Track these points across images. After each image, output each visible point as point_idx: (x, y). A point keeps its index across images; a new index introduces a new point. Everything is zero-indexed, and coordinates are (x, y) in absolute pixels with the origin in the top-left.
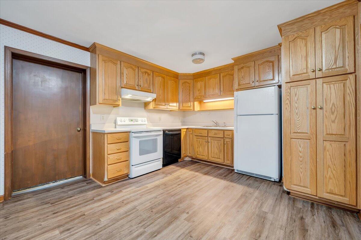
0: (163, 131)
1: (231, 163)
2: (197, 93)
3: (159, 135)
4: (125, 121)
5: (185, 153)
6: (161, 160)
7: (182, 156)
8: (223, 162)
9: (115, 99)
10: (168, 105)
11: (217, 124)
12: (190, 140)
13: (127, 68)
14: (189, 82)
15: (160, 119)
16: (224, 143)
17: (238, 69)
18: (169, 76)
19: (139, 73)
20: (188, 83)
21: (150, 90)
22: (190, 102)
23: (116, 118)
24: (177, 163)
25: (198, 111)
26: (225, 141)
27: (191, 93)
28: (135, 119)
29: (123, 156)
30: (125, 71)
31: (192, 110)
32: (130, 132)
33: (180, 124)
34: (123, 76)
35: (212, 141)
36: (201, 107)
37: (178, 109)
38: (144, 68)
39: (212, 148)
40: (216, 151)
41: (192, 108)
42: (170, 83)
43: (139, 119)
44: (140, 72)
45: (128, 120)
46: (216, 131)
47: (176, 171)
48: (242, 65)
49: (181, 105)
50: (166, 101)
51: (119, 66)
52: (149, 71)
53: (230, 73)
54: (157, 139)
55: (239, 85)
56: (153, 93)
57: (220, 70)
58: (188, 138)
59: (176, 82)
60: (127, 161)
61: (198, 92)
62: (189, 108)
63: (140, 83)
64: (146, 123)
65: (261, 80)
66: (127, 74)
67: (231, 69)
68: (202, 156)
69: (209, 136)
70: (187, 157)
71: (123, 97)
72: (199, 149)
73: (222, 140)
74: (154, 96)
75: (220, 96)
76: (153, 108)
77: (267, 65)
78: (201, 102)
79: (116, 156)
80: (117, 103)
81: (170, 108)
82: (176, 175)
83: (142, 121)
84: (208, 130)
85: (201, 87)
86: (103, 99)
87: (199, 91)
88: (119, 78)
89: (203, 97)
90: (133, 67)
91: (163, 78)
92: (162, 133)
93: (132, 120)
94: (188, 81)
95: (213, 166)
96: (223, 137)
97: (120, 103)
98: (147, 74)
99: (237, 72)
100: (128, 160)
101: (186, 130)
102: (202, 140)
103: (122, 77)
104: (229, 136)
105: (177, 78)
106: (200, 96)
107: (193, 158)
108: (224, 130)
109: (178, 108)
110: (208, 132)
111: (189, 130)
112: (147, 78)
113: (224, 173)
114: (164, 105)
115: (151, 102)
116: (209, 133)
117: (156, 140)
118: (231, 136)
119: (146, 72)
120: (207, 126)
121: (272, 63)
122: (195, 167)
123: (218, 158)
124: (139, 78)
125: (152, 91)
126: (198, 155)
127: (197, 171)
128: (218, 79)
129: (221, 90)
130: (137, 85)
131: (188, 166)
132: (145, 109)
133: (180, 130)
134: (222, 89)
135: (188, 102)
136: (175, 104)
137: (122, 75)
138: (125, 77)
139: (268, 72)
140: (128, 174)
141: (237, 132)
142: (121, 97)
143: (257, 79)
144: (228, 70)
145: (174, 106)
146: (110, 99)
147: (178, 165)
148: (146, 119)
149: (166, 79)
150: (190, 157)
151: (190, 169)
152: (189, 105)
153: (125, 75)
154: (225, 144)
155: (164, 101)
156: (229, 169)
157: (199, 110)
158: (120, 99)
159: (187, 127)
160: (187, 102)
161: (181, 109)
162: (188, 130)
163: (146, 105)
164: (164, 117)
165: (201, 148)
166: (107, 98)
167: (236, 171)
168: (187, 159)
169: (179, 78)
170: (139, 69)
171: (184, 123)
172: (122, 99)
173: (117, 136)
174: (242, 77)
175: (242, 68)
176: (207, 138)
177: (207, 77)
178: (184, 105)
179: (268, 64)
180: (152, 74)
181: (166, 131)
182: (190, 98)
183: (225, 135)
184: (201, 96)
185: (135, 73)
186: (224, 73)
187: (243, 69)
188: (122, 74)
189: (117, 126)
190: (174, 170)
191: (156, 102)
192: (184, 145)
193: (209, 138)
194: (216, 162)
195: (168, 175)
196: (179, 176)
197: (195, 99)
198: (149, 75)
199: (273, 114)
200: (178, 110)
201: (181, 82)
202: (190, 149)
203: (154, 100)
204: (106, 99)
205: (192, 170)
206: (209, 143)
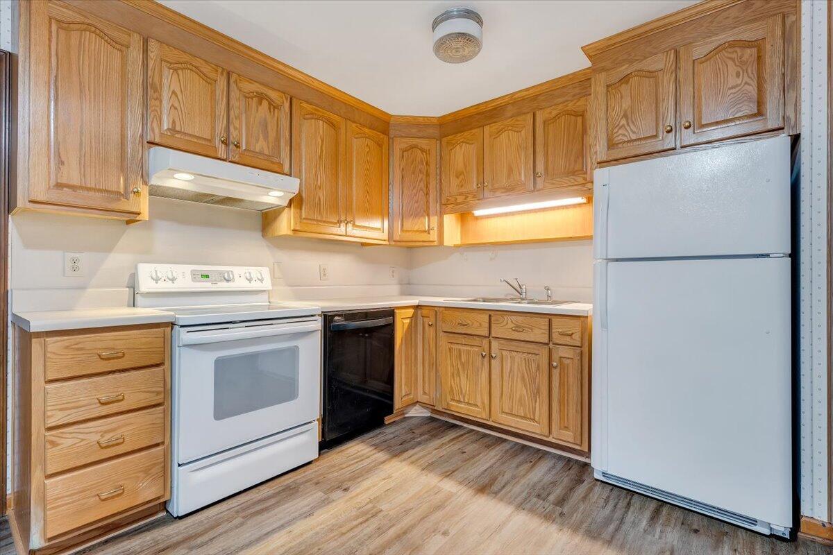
0: (325, 316)
1: (579, 442)
2: (453, 186)
3: (308, 333)
4: (173, 280)
5: (410, 394)
6: (315, 428)
7: (398, 404)
8: (547, 433)
9: (114, 188)
10: (350, 226)
11: (519, 292)
12: (426, 347)
13: (175, 70)
14: (426, 147)
15: (323, 273)
16: (550, 365)
17: (608, 86)
18: (354, 122)
19: (232, 94)
20: (422, 150)
21: (281, 165)
22: (428, 215)
23: (136, 268)
24: (378, 431)
25: (457, 247)
26: (555, 356)
27: (433, 184)
28: (220, 273)
29: (133, 429)
30: (169, 82)
31: (436, 244)
32: (172, 324)
33: (395, 289)
34: (159, 99)
35: (505, 353)
36: (464, 232)
37: (386, 238)
38: (251, 81)
39: (506, 377)
40: (521, 390)
41: (434, 236)
42: (359, 146)
43: (237, 271)
44: (235, 93)
45: (188, 276)
46: (519, 319)
47: (368, 471)
48: (624, 69)
49: (398, 225)
50: (343, 209)
51: (135, 54)
52: (273, 95)
53: (570, 106)
54: (297, 347)
55: (611, 145)
56: (290, 175)
57: (535, 98)
58: (420, 337)
59: (380, 146)
60: (157, 445)
61: (455, 182)
62: (424, 237)
63: (234, 133)
64: (267, 285)
65: (704, 122)
66: (174, 92)
67: (574, 95)
68: (466, 406)
69: (493, 334)
70: (417, 407)
71: (155, 181)
72: (457, 379)
73: (544, 352)
74: (293, 185)
75: (535, 192)
76: (290, 233)
77: (733, 60)
78: (464, 216)
79: (93, 434)
80: (124, 205)
81: (357, 232)
82: (366, 490)
83: (250, 280)
84: (491, 313)
85: (465, 166)
86: (53, 183)
87: (458, 178)
88: (135, 103)
89: (474, 196)
90: (206, 69)
91: (332, 125)
92: (318, 324)
93: (207, 276)
94: (423, 143)
95: (506, 446)
96: (547, 341)
97: (143, 205)
98: (265, 103)
99: (602, 98)
100: (163, 443)
101: (411, 311)
102: (469, 348)
103: (153, 102)
104: (568, 339)
105: (385, 132)
106: (461, 194)
107: (434, 411)
108: (550, 317)
109: (385, 236)
110: (490, 319)
111: (425, 312)
112: (265, 120)
113: (554, 483)
114: (335, 224)
115: (284, 208)
116: (493, 326)
117: (294, 352)
118: (577, 337)
119: (261, 97)
120: (485, 300)
121: (754, 50)
122: (443, 452)
123: (525, 418)
124: (232, 113)
125: (286, 170)
126: (453, 400)
127: (448, 474)
128: (526, 133)
129: (537, 170)
130: (223, 142)
131: (419, 443)
132: (263, 236)
133: (390, 313)
134: (540, 168)
135: (422, 216)
136: (376, 223)
137: (150, 92)
138: (166, 104)
139: (737, 86)
140: (162, 500)
141: (605, 325)
142: (145, 183)
143: (688, 116)
144: (564, 99)
145: (374, 229)
146: (91, 183)
147: (381, 438)
148: (265, 272)
149: (343, 131)
150: (424, 405)
151: (423, 462)
152: (424, 225)
153: (166, 95)
154: (556, 367)
155: (334, 207)
156: (569, 460)
157: (458, 242)
158: (144, 191)
159: (415, 301)
160: (416, 215)
161: (398, 239)
162: (419, 312)
163: (267, 218)
164: (339, 265)
165: (463, 379)
166: (76, 182)
167: (597, 476)
168: (417, 412)
169: (392, 133)
170: (232, 80)
171: (407, 288)
172: (155, 192)
173: (100, 345)
174: (625, 116)
175: (625, 79)
176: (485, 342)
177: (487, 128)
178: (409, 224)
179: (734, 55)
180: (287, 105)
181: (336, 318)
182: (428, 202)
183: (555, 336)
184: (466, 195)
185: (213, 92)
186: (548, 110)
187: (627, 82)
188: (150, 90)
189: (138, 298)
190: (360, 465)
191: (301, 209)
192: (403, 367)
193: (495, 344)
194: (521, 432)
195: (334, 495)
196: (376, 500)
197: (446, 206)
198: (273, 106)
199: (767, 256)
200: (386, 243)
201: (399, 145)
202: (427, 379)
203: (296, 202)
204: (71, 183)
205: (430, 467)
206: (493, 361)
